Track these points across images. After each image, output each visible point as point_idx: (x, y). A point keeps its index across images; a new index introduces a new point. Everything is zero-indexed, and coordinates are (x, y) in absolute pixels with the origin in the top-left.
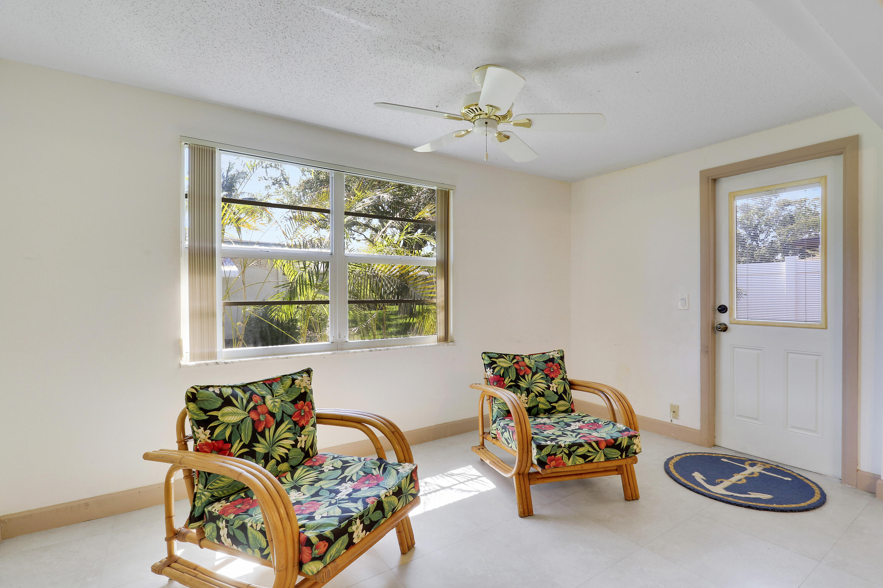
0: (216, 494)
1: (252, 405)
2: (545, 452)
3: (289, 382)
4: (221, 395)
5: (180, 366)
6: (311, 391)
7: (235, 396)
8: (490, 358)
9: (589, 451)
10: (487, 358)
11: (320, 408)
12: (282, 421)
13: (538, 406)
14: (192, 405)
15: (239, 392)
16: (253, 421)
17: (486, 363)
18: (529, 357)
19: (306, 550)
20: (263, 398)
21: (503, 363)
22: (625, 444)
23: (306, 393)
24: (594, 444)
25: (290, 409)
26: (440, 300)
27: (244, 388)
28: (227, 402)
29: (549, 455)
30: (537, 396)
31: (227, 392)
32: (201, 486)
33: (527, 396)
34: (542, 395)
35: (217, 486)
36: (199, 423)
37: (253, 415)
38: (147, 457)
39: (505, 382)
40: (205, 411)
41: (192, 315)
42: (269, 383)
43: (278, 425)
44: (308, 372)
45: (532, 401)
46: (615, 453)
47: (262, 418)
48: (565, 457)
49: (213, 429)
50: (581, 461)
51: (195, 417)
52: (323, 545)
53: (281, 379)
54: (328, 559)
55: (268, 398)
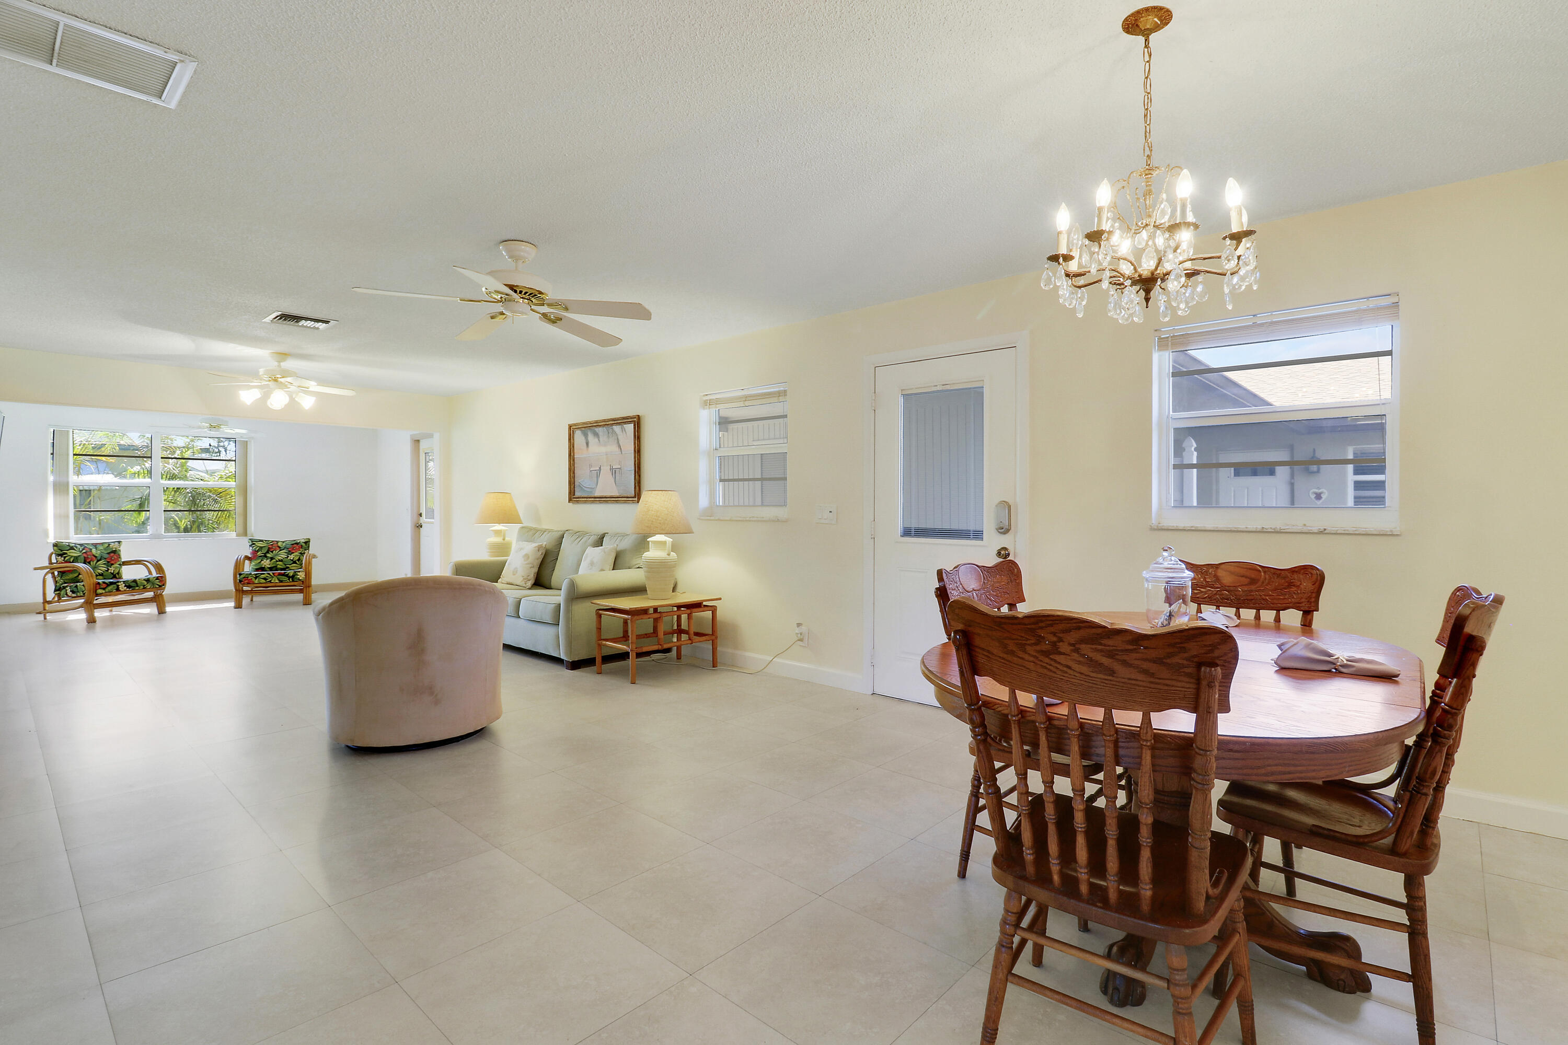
0: (66, 581)
1: (84, 551)
2: (242, 576)
3: (107, 545)
4: (69, 545)
5: (48, 543)
6: (120, 551)
7: (76, 547)
8: (252, 541)
9: (267, 577)
10: (250, 542)
11: (124, 558)
12: (100, 560)
13: (276, 566)
14: (55, 548)
15: (79, 546)
16: (85, 557)
17: (250, 544)
18: (283, 542)
19: (98, 586)
20: (91, 549)
21: (260, 544)
22: (291, 574)
23: (115, 551)
24: (271, 574)
25: (106, 556)
26: (239, 510)
27: (81, 545)
28: (72, 548)
29: (244, 578)
30: (277, 561)
31: (71, 545)
32: (59, 578)
33: (270, 561)
34: (281, 561)
35: (66, 578)
36: (59, 555)
37: (85, 555)
38: (35, 569)
39: (258, 554)
40: (62, 551)
41: (55, 516)
42: (95, 545)
43: (98, 561)
44: (119, 542)
45: (273, 564)
46: (285, 579)
47: (89, 556)
48: (254, 579)
49: (65, 557)
50: (264, 581)
51: (57, 553)
52: (104, 586)
53: (102, 544)
54: (107, 590)
55: (94, 551)
